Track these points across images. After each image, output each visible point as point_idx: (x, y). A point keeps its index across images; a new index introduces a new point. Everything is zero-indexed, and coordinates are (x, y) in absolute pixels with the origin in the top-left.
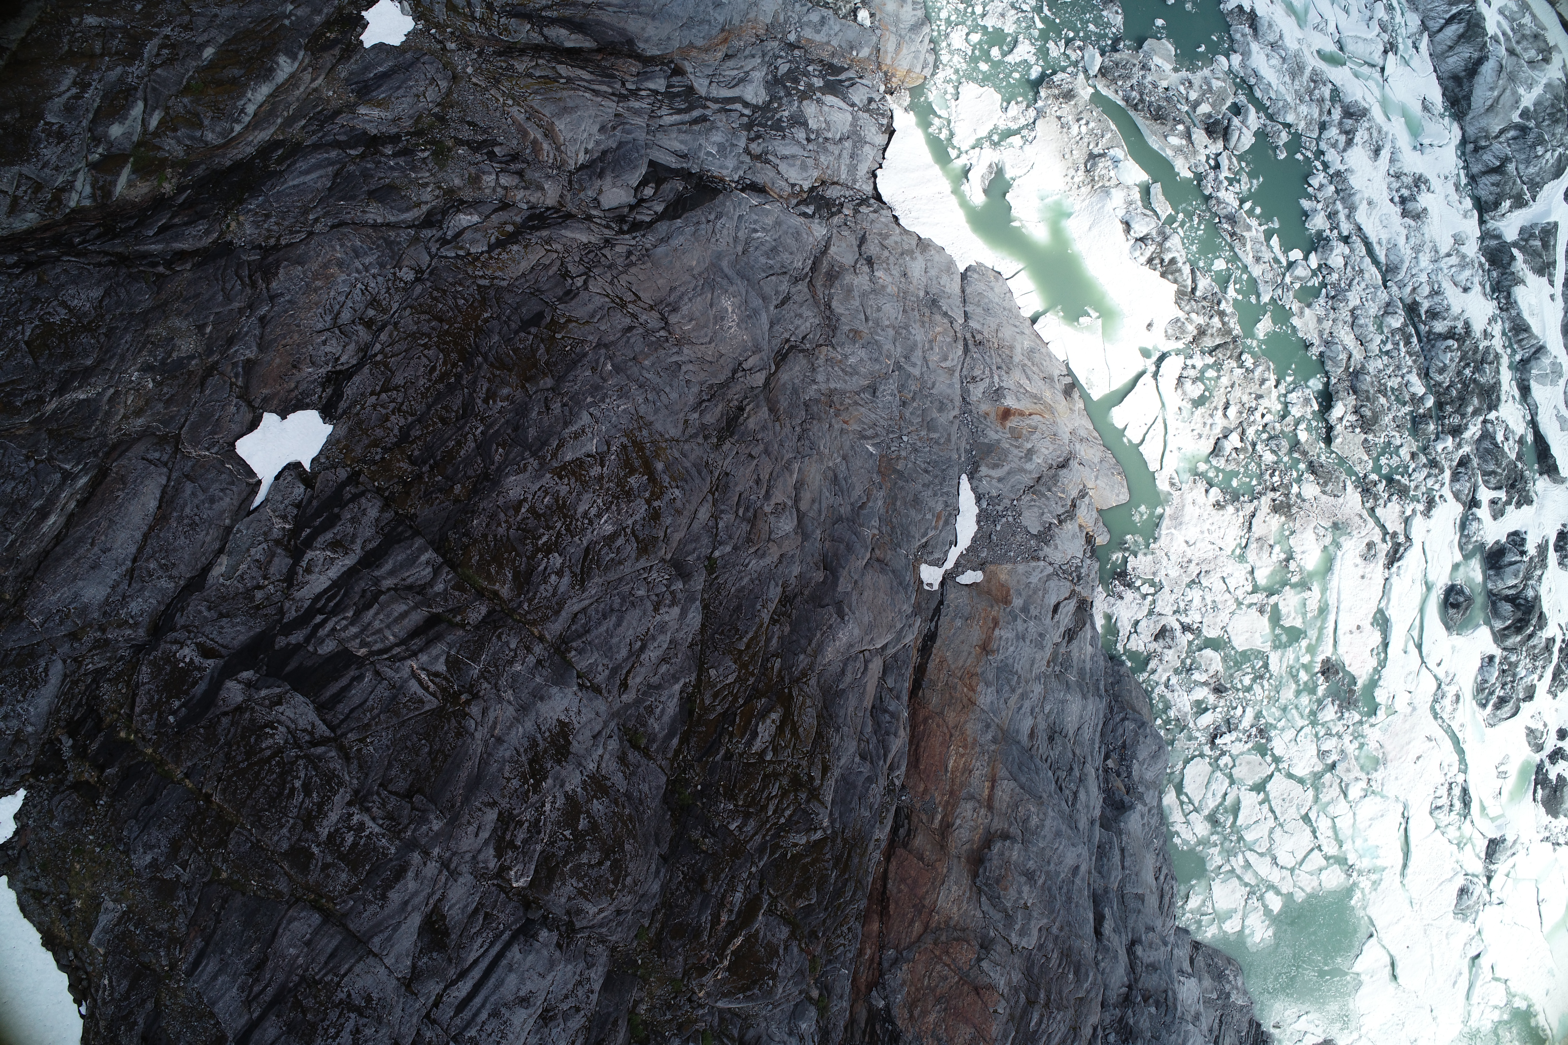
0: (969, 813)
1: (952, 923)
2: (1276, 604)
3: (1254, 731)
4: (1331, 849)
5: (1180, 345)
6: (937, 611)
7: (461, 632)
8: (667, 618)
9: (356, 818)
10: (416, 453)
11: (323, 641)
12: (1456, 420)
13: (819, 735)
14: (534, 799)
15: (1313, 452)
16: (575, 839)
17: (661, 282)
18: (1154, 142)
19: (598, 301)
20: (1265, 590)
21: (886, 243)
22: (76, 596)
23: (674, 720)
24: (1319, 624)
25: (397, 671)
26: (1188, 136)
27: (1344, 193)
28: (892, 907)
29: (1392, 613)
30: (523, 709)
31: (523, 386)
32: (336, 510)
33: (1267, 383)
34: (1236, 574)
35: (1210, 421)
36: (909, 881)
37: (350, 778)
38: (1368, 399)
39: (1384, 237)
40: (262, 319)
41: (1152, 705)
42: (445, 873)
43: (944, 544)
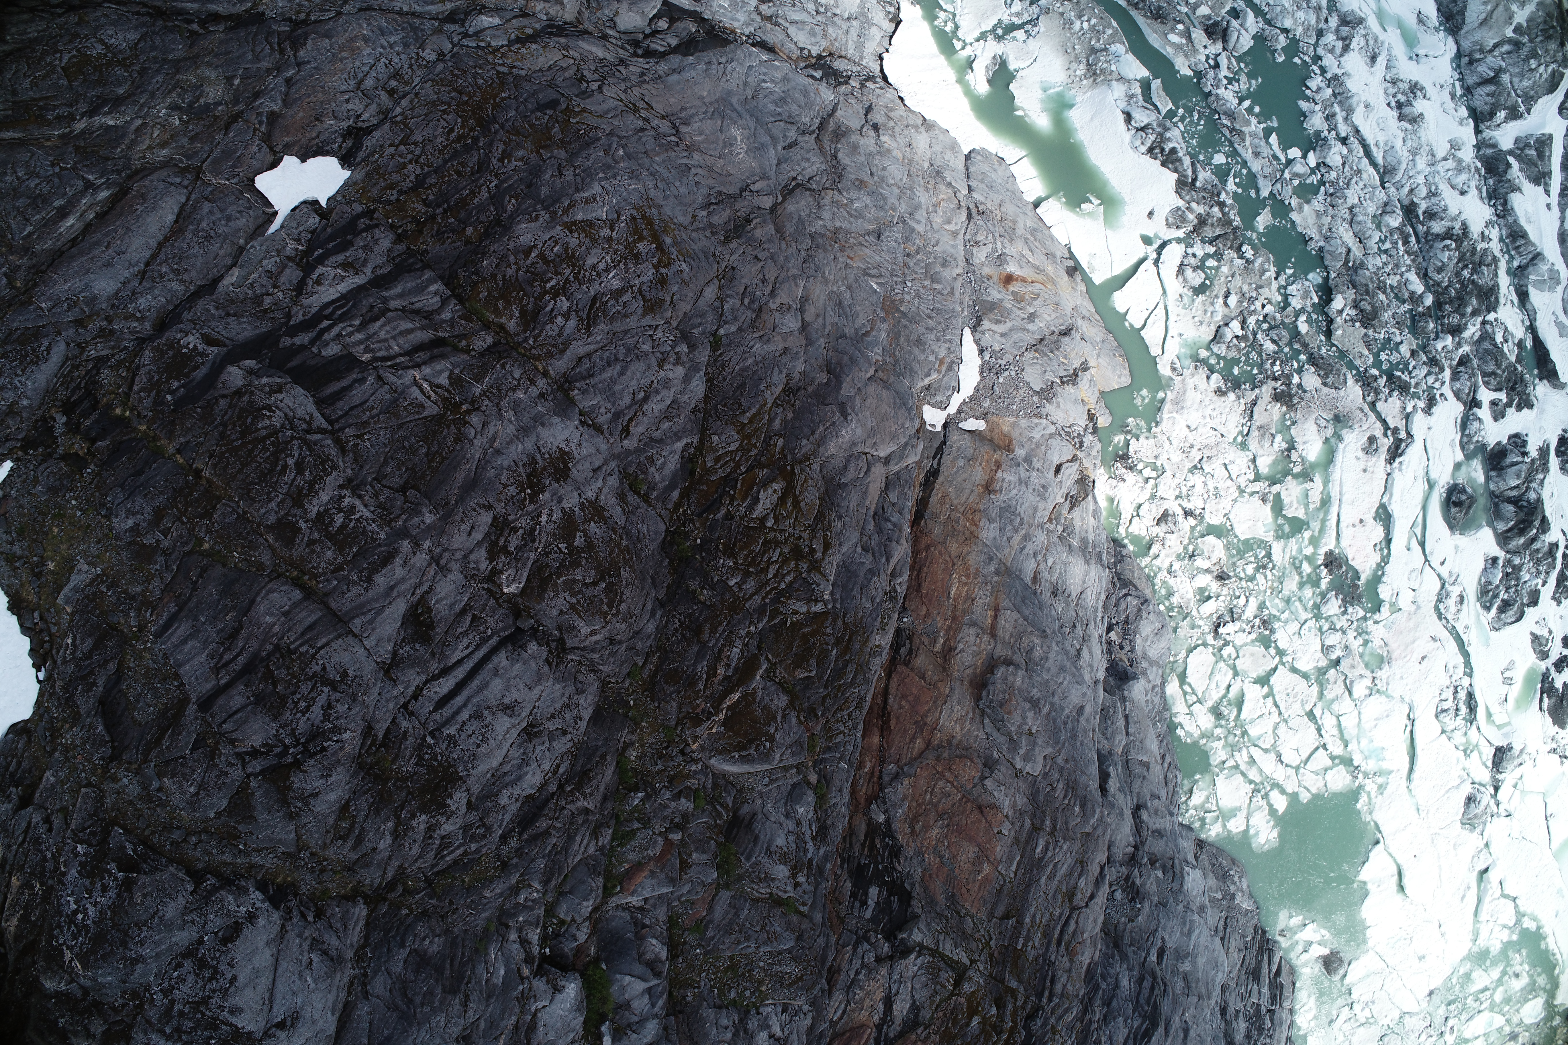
0: (972, 639)
1: (955, 742)
2: (1279, 494)
3: (1257, 622)
4: (1336, 749)
5: (1181, 233)
6: (940, 450)
7: (465, 357)
8: (671, 375)
9: (347, 501)
10: (431, 197)
11: (328, 344)
12: (1455, 319)
13: (821, 515)
14: (530, 508)
15: (1313, 345)
16: (570, 554)
17: (672, 100)
18: (1154, 40)
19: (612, 103)
20: (1267, 478)
21: (891, 114)
22: (86, 287)
23: (675, 474)
24: (1321, 516)
25: (399, 377)
26: (1188, 35)
27: (1341, 96)
28: (893, 722)
29: (1394, 508)
30: (524, 431)
31: (538, 152)
32: (349, 237)
33: (1268, 274)
34: (1238, 461)
35: (1211, 309)
36: (911, 698)
37: (345, 467)
38: (1367, 292)
39: (1381, 139)
40: (288, 81)
41: (1154, 591)
42: (434, 566)
43: (947, 388)
